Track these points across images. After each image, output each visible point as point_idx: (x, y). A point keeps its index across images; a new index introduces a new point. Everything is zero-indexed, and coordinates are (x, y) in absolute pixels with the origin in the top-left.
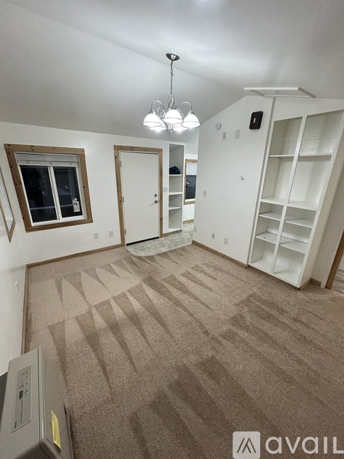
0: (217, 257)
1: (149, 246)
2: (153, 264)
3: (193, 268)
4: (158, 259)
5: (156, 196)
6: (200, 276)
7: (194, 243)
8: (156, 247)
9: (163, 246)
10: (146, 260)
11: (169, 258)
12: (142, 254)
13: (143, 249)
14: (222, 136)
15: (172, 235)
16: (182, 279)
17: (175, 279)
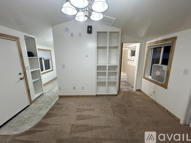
0: (80, 98)
1: (26, 116)
2: (48, 128)
3: (77, 111)
4: (47, 121)
5: (20, 74)
6: (86, 113)
7: (60, 97)
8: (34, 114)
9: (40, 109)
10: (37, 129)
11: (56, 115)
12: (27, 127)
13: (23, 123)
14: (70, 35)
15: (39, 99)
16: (80, 122)
17: (77, 126)
